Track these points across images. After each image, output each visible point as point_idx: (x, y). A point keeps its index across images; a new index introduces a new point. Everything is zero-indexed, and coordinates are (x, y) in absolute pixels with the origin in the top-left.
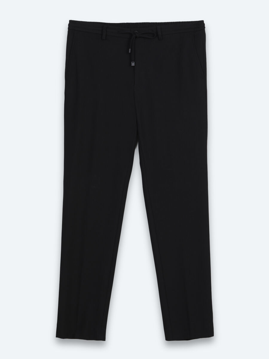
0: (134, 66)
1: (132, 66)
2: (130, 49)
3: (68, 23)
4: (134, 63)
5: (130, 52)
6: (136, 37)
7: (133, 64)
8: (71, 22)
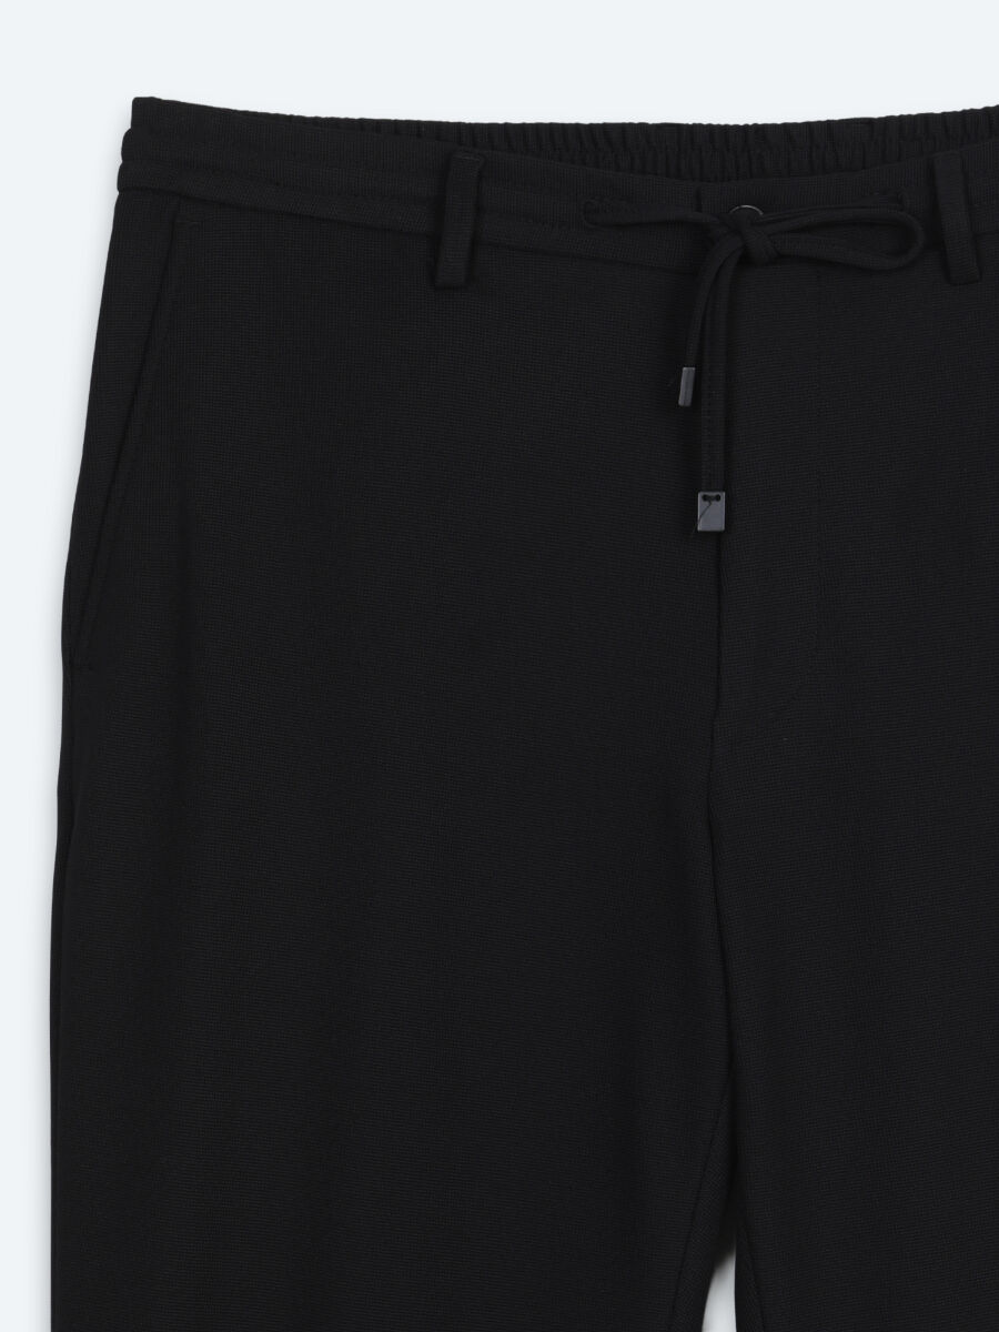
0: (717, 535)
1: (707, 534)
2: (687, 373)
3: (123, 121)
4: (719, 508)
5: (684, 397)
6: (745, 260)
7: (711, 516)
8: (149, 113)
